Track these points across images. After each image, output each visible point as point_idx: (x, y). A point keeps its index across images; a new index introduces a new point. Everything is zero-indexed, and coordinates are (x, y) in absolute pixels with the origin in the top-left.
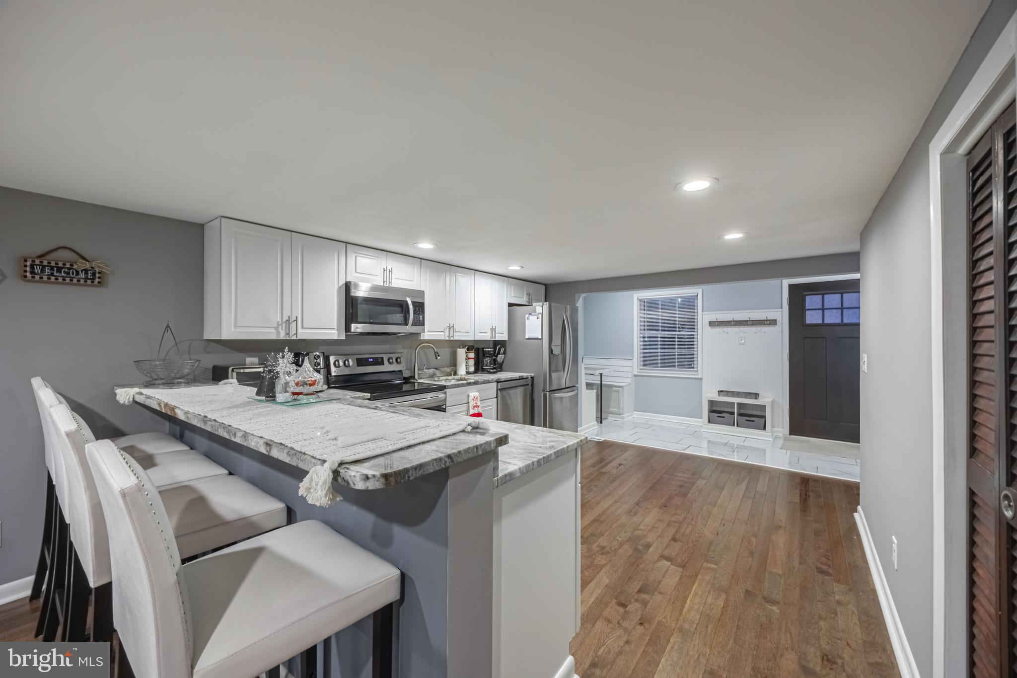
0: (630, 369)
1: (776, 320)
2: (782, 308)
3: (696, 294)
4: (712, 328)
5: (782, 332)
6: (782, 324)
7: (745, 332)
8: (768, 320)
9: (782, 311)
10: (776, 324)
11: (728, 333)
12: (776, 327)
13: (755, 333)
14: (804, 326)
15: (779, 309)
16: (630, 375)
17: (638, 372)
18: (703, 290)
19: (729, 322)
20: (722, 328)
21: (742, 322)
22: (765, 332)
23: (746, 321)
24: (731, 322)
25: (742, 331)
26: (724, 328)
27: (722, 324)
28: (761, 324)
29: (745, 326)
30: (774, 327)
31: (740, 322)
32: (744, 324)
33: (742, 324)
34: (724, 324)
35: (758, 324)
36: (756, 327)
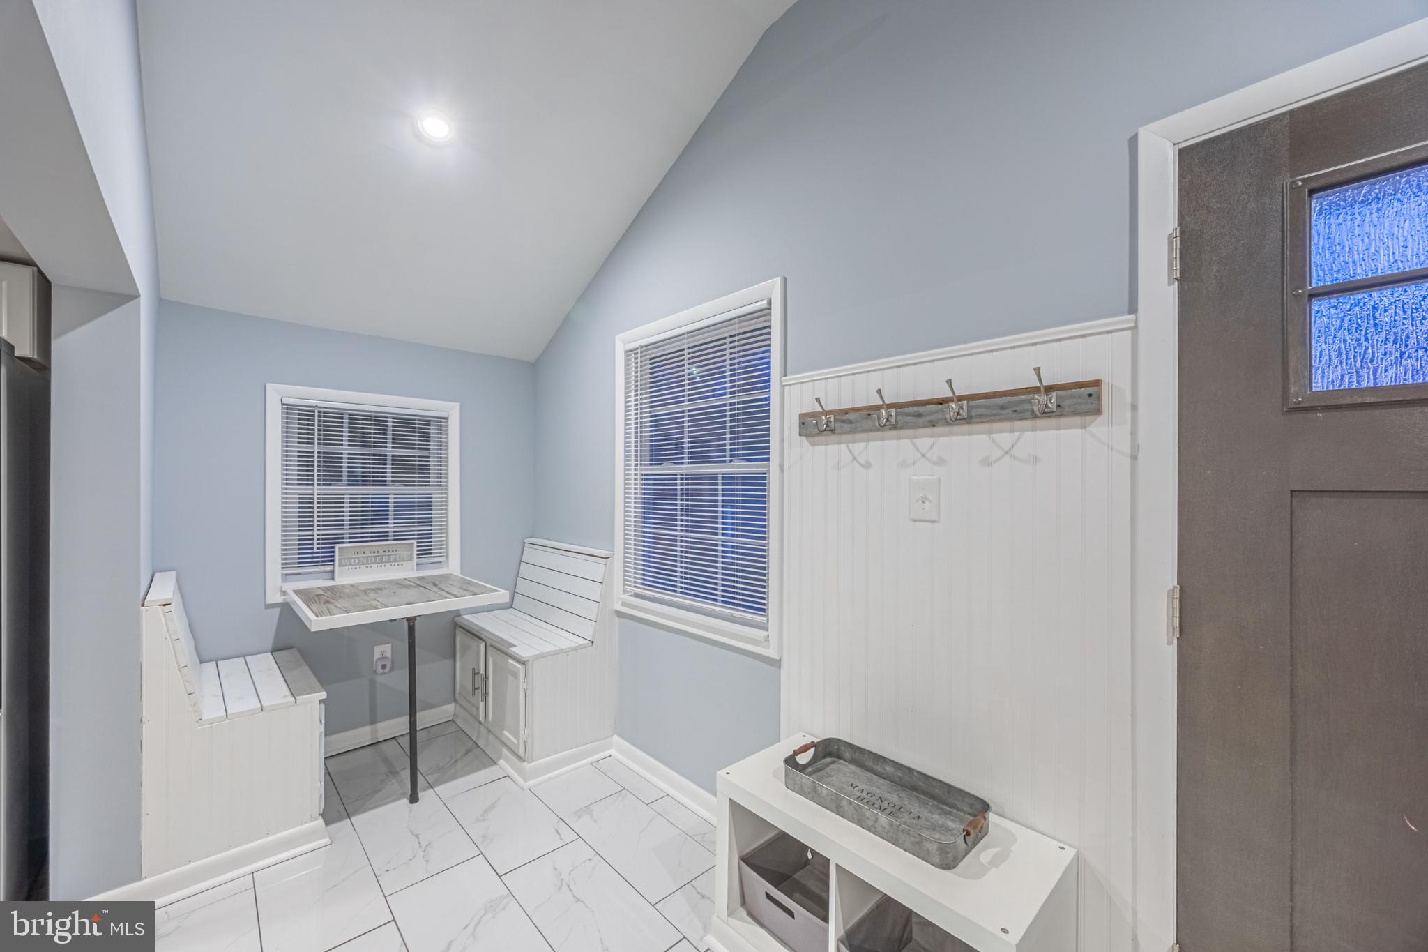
0: (595, 592)
1: (1097, 383)
2: (1133, 309)
3: (764, 303)
4: (813, 445)
5: (1134, 458)
6: (1134, 407)
7: (941, 462)
8: (1049, 389)
9: (1135, 328)
10: (1098, 411)
11: (868, 466)
12: (1098, 427)
13: (987, 462)
14: (1292, 411)
15: (1123, 314)
16: (592, 610)
17: (624, 604)
18: (785, 280)
19: (872, 412)
20: (847, 443)
21: (921, 409)
22: (1035, 459)
23: (941, 404)
24: (878, 412)
25: (923, 456)
26: (854, 442)
27: (843, 421)
28: (1008, 411)
29: (934, 426)
30: (1084, 427)
31: (915, 409)
32: (933, 417)
33: (921, 420)
34: (850, 422)
35: (995, 415)
36: (990, 432)
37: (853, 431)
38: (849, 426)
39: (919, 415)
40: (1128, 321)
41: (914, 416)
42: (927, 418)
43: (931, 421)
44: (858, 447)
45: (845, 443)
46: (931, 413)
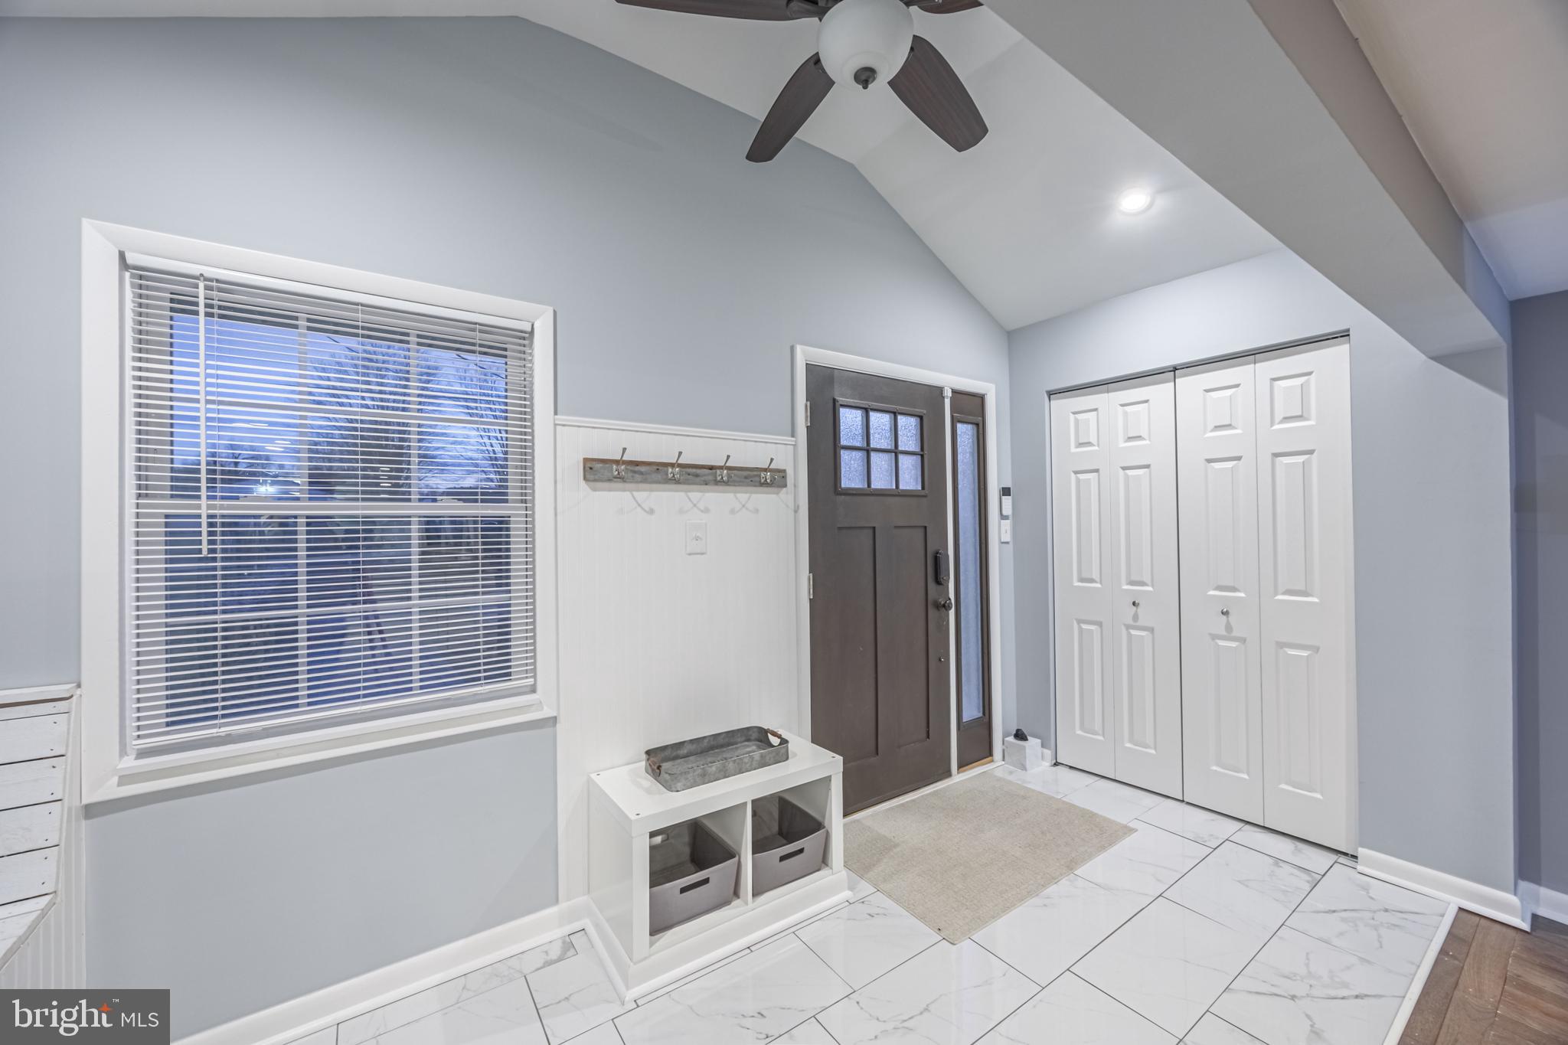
1: (785, 471)
2: (794, 435)
5: (796, 511)
6: (796, 486)
7: (706, 511)
8: (770, 471)
9: (795, 446)
10: (785, 486)
11: (652, 512)
12: (785, 494)
14: (837, 494)
15: (791, 436)
19: (660, 468)
20: (631, 491)
21: (698, 471)
22: (757, 511)
23: (711, 469)
24: (666, 469)
25: (695, 505)
26: (638, 490)
27: (635, 472)
28: (749, 480)
29: (706, 484)
30: (777, 493)
31: (694, 470)
32: (706, 478)
33: (698, 479)
34: (641, 473)
35: (740, 482)
36: (735, 492)
37: (644, 481)
38: (641, 476)
39: (697, 476)
40: (792, 441)
41: (693, 475)
42: (703, 479)
43: (704, 481)
44: (641, 495)
45: (628, 491)
46: (705, 475)
